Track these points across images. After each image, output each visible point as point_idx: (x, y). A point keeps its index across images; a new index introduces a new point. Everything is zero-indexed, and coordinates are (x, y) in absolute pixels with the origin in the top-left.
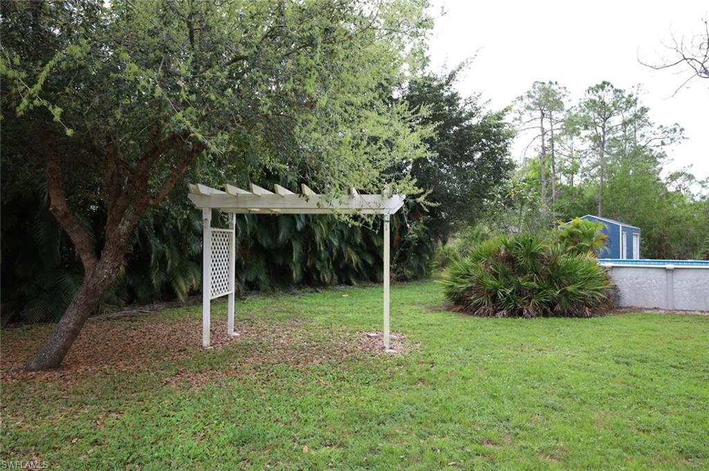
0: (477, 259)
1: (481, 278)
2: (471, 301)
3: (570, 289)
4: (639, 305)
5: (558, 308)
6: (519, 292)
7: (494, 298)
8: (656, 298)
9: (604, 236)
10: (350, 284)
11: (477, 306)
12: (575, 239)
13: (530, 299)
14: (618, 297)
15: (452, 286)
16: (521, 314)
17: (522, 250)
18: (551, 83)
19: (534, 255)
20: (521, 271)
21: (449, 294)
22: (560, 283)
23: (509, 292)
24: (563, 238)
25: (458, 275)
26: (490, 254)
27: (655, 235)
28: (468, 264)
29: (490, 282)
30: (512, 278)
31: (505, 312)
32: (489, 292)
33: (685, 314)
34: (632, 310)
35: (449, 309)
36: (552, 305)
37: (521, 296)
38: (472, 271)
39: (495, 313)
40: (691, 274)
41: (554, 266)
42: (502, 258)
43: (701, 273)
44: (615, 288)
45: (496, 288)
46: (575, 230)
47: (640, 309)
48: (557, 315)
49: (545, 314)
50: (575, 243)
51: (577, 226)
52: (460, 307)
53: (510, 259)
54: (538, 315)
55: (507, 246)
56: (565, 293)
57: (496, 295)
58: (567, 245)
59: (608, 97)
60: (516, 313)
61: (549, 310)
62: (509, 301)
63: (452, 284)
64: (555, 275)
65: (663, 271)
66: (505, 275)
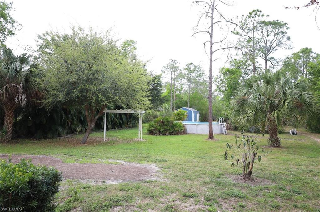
0: (155, 122)
1: (157, 127)
2: (154, 132)
3: (176, 129)
4: (191, 133)
5: (173, 133)
6: (165, 130)
7: (159, 131)
8: (194, 131)
9: (187, 115)
10: (115, 128)
11: (155, 133)
12: (179, 115)
13: (167, 131)
14: (186, 131)
15: (149, 129)
16: (165, 135)
17: (166, 120)
18: (175, 60)
19: (168, 122)
20: (166, 125)
21: (148, 131)
22: (174, 128)
23: (163, 130)
24: (176, 115)
25: (151, 126)
26: (158, 121)
27: (204, 113)
28: (153, 123)
29: (159, 128)
30: (163, 127)
31: (162, 134)
32: (158, 130)
33: (200, 135)
34: (189, 134)
35: (148, 134)
36: (172, 133)
37: (165, 131)
38: (154, 125)
39: (159, 135)
40: (201, 126)
41: (173, 124)
42: (161, 122)
43: (203, 126)
44: (186, 129)
45: (160, 129)
46: (179, 113)
47: (191, 134)
48: (173, 135)
49: (171, 135)
50: (179, 117)
51: (180, 112)
52: (151, 134)
53: (163, 122)
54: (169, 135)
55: (162, 120)
56: (174, 130)
57: (160, 131)
58: (177, 117)
59: (192, 68)
60: (164, 135)
61: (171, 134)
62: (163, 132)
63: (149, 128)
64: (173, 126)
65: (195, 125)
66: (162, 126)
